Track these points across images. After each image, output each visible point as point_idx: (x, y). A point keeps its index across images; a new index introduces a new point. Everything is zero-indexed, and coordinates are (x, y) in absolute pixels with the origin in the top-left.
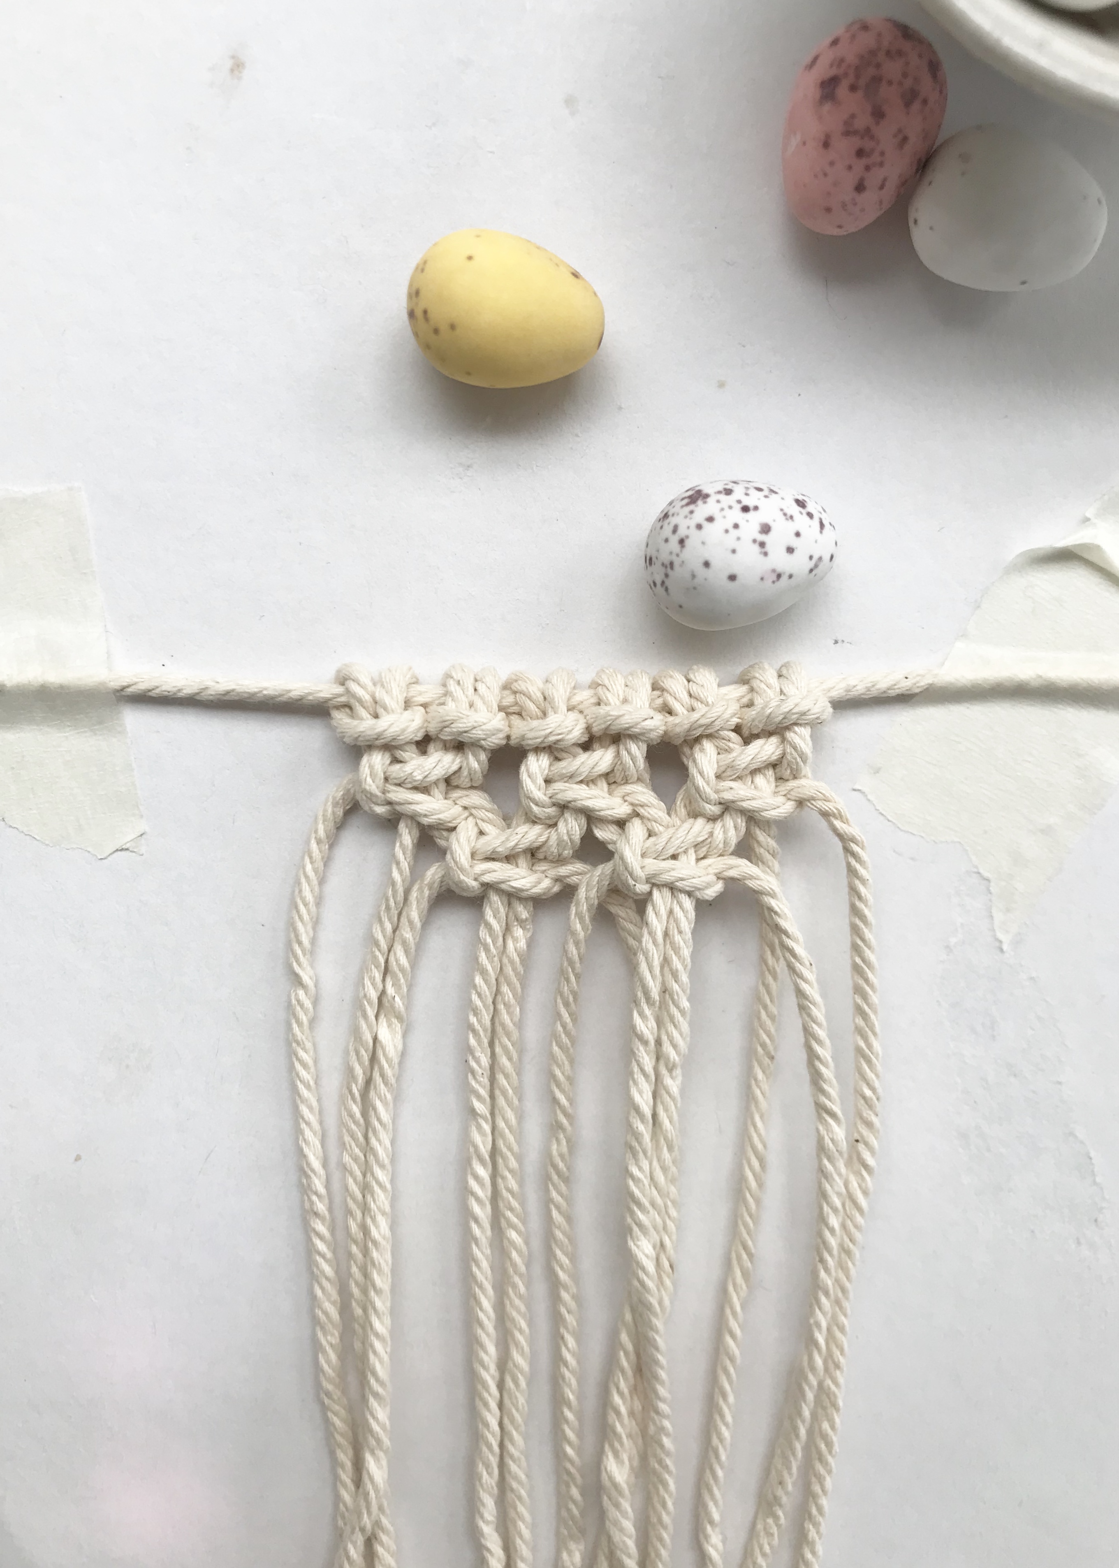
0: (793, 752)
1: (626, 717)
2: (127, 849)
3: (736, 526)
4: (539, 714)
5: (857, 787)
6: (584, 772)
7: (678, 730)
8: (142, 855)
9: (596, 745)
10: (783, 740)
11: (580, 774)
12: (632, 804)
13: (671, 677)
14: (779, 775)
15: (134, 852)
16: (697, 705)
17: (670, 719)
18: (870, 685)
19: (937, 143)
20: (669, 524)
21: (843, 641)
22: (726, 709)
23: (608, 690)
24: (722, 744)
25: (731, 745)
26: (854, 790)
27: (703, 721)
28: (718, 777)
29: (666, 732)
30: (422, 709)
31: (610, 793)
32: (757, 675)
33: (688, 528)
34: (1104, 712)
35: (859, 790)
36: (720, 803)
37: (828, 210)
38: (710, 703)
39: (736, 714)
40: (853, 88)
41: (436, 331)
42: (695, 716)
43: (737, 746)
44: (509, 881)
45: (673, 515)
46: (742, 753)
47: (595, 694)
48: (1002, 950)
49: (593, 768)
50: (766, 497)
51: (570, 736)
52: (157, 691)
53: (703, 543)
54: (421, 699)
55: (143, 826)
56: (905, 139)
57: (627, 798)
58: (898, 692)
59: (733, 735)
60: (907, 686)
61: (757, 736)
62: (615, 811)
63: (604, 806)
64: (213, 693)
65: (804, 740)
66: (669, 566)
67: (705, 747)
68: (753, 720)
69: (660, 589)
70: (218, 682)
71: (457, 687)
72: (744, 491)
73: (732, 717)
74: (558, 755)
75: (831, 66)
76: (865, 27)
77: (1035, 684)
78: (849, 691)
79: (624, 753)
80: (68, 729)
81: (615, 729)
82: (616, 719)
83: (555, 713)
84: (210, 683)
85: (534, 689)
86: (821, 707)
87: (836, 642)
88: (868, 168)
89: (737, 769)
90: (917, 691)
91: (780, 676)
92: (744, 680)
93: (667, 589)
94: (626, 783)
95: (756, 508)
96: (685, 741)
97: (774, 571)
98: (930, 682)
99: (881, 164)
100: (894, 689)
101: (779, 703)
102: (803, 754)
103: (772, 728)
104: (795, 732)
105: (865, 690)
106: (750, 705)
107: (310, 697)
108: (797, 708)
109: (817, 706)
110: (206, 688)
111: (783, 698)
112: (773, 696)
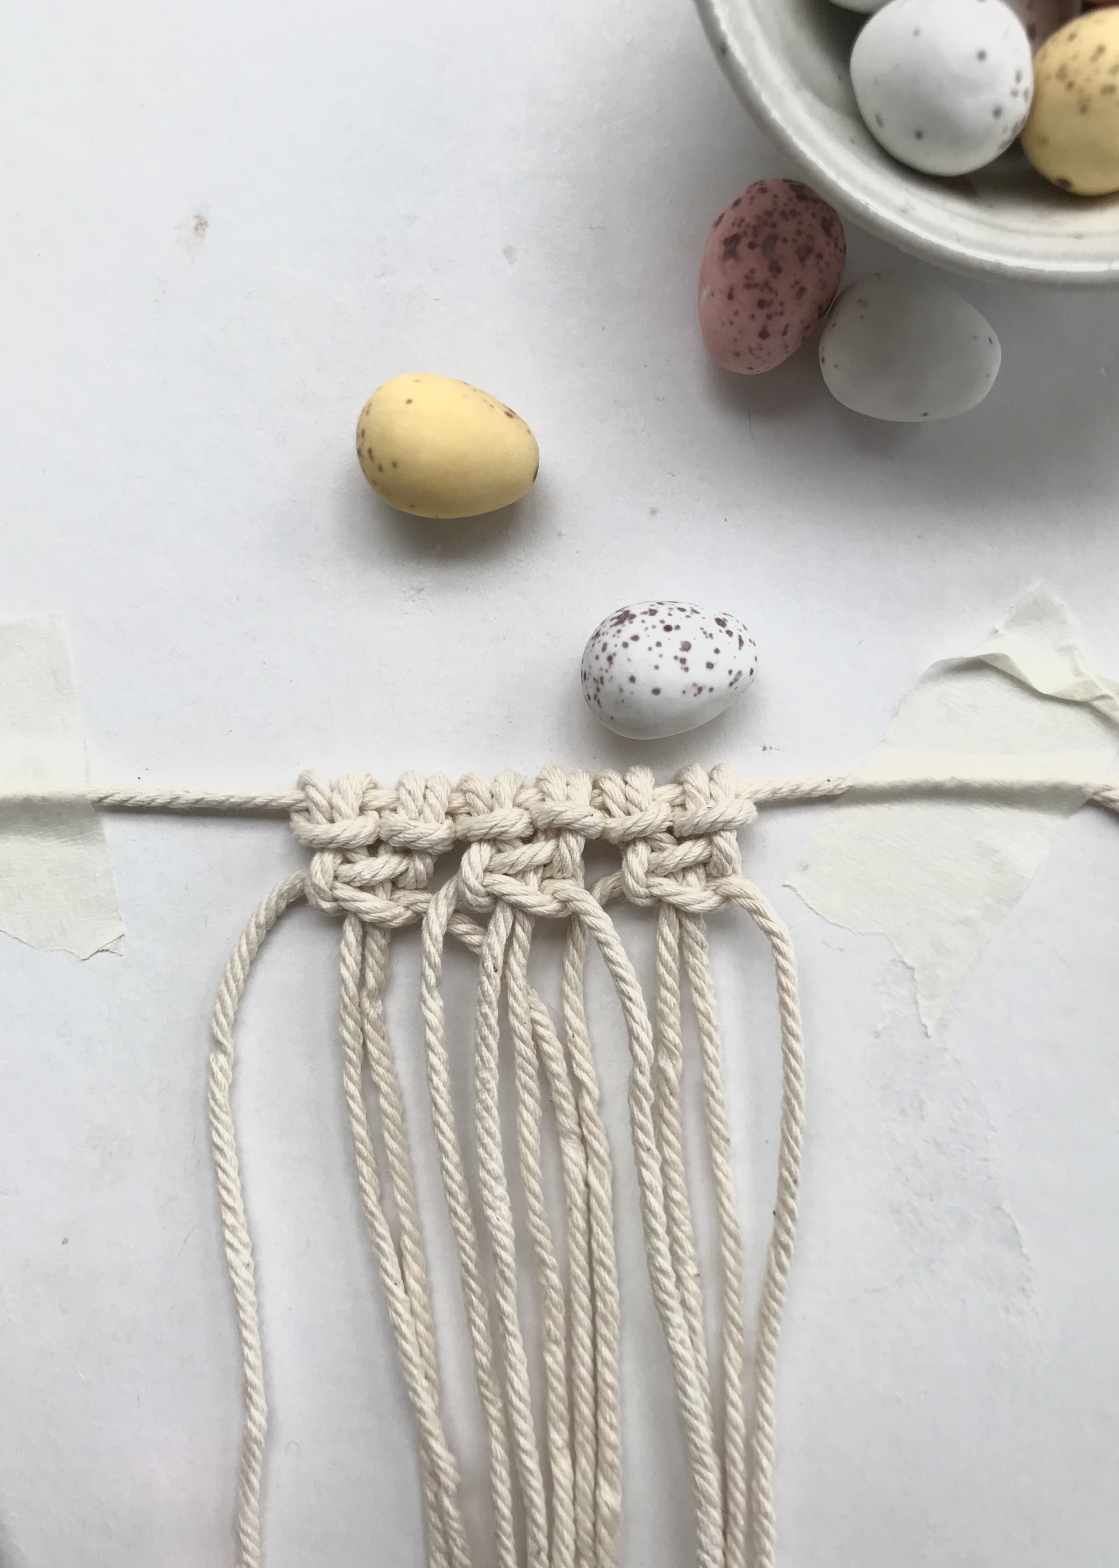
0: (719, 854)
1: (568, 813)
2: (107, 950)
3: (659, 644)
4: (485, 808)
5: (786, 883)
6: (524, 863)
7: (614, 832)
8: (122, 955)
9: (537, 837)
10: (711, 843)
11: (519, 866)
13: (609, 778)
14: (707, 873)
15: (114, 953)
16: (633, 809)
17: (607, 819)
18: (794, 787)
19: (838, 293)
20: (599, 642)
21: (771, 748)
22: (657, 815)
24: (655, 844)
25: (663, 844)
26: (785, 886)
27: (636, 826)
28: (648, 875)
29: (604, 831)
30: (375, 814)
31: (541, 888)
32: (690, 780)
33: (616, 646)
34: (1018, 810)
35: (789, 886)
36: (650, 898)
37: (737, 354)
38: (644, 808)
39: (668, 817)
40: (752, 246)
41: (381, 469)
42: (631, 820)
43: (668, 846)
45: (603, 634)
46: (673, 853)
47: (541, 790)
48: (927, 1035)
50: (688, 616)
51: (513, 830)
52: (132, 801)
53: (629, 660)
54: (375, 804)
55: (121, 929)
56: (802, 290)
58: (822, 793)
59: (665, 836)
60: (829, 788)
61: (688, 838)
64: (184, 802)
65: (729, 843)
66: (599, 681)
67: (637, 850)
68: (683, 825)
69: (593, 702)
71: (408, 795)
72: (668, 611)
73: (663, 820)
74: (499, 846)
75: (733, 224)
76: (763, 190)
77: (949, 785)
78: (775, 792)
79: (562, 845)
80: (51, 838)
81: (555, 823)
82: (558, 815)
83: (501, 807)
84: (181, 793)
85: (482, 786)
86: (746, 811)
87: (764, 749)
88: (769, 317)
89: (668, 868)
90: (838, 792)
91: (711, 779)
92: (677, 781)
93: (599, 702)
94: (560, 878)
95: (678, 627)
96: (620, 842)
97: (695, 685)
98: (851, 784)
99: (782, 313)
100: (817, 791)
101: (706, 811)
102: (727, 855)
103: (702, 832)
104: (721, 836)
105: (789, 792)
106: (683, 806)
107: (274, 804)
108: (722, 817)
109: (741, 813)
110: (178, 798)
111: (712, 803)
112: (703, 801)
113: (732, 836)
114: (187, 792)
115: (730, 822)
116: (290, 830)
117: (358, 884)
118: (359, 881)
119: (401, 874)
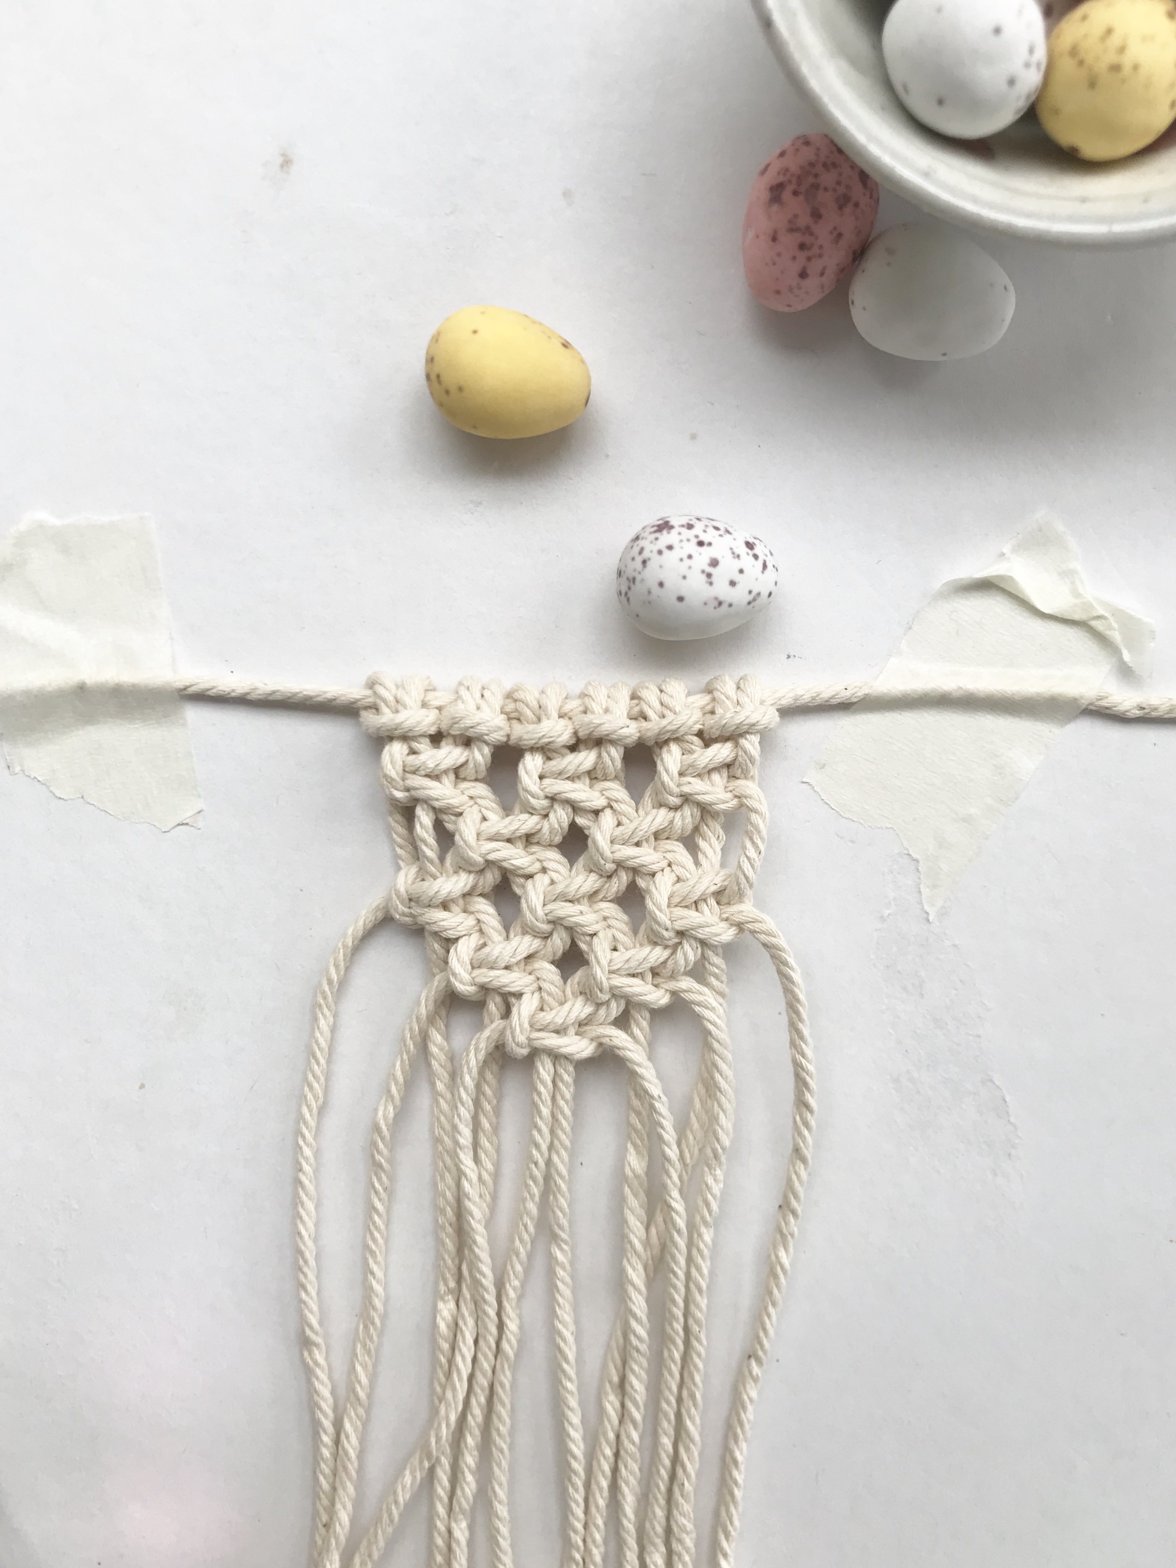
0: (744, 755)
1: (606, 725)
2: (187, 824)
3: (690, 557)
4: (535, 719)
5: (804, 780)
6: (571, 769)
7: (649, 734)
8: (199, 829)
9: (581, 747)
10: (737, 745)
11: (568, 772)
12: (608, 798)
13: (647, 688)
14: (731, 774)
15: (193, 826)
16: (667, 712)
17: (644, 724)
18: (815, 695)
19: (871, 239)
21: (795, 656)
22: (690, 717)
23: (593, 700)
24: (686, 746)
25: (693, 747)
26: (803, 782)
27: (669, 728)
28: (681, 774)
29: (639, 738)
30: (437, 711)
31: (591, 787)
32: (719, 687)
33: (652, 552)
35: (806, 783)
36: (681, 796)
37: (778, 292)
38: (677, 711)
39: (699, 721)
40: (795, 193)
41: (448, 392)
42: (664, 722)
43: (698, 749)
44: (510, 860)
46: (702, 755)
47: (583, 703)
48: (929, 921)
49: (579, 767)
50: (721, 535)
51: (560, 740)
53: (662, 566)
54: (437, 703)
55: (200, 805)
56: (840, 235)
57: (604, 792)
58: (839, 701)
59: (696, 739)
60: (846, 697)
61: (716, 740)
62: (594, 803)
63: (584, 799)
64: (261, 693)
65: (753, 745)
66: (632, 581)
67: (671, 749)
68: (712, 728)
70: (266, 684)
71: (467, 692)
72: (704, 528)
73: (694, 724)
74: (550, 755)
75: (779, 174)
76: (807, 143)
77: (956, 694)
78: (797, 699)
79: (604, 754)
80: (138, 721)
81: (597, 734)
82: (598, 727)
83: (548, 719)
84: (260, 685)
85: (531, 696)
86: (769, 717)
87: (789, 657)
88: (809, 259)
89: (697, 768)
90: (855, 700)
91: (738, 688)
92: (709, 690)
94: (605, 780)
95: (710, 544)
96: (656, 743)
97: (716, 598)
98: (866, 692)
99: (821, 256)
100: (835, 699)
101: (733, 715)
102: (752, 757)
103: (728, 735)
104: (746, 739)
105: (810, 700)
106: (713, 712)
107: (344, 700)
108: (747, 720)
109: (765, 718)
111: (738, 708)
112: (730, 706)
113: (755, 739)
115: (754, 725)
116: (359, 724)
117: (423, 773)
118: (423, 770)
119: (462, 765)
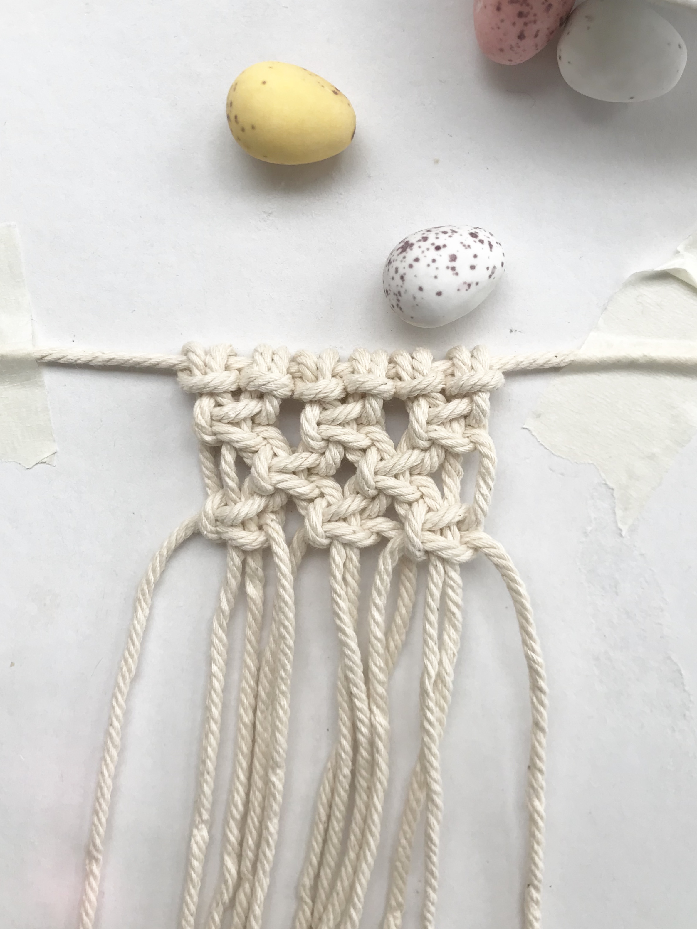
0: (477, 409)
1: (369, 383)
3: (434, 261)
4: (313, 378)
5: (524, 426)
6: (342, 418)
7: (403, 391)
8: (55, 466)
9: (350, 399)
10: (472, 401)
11: (339, 420)
12: (372, 439)
13: (402, 355)
14: (468, 423)
15: (49, 464)
16: (417, 375)
17: (399, 383)
18: (532, 361)
20: (392, 267)
21: (516, 330)
22: (435, 379)
23: (359, 363)
24: (432, 401)
25: (437, 402)
27: (419, 387)
28: (428, 423)
29: (395, 393)
30: (236, 372)
31: (358, 430)
32: (457, 356)
33: (404, 268)
35: (526, 429)
36: (429, 440)
37: (501, 50)
38: (425, 374)
39: (442, 382)
42: (415, 382)
43: (441, 403)
44: (294, 488)
45: (394, 261)
46: (444, 408)
47: (352, 365)
48: (621, 536)
49: (347, 416)
50: (450, 236)
51: (333, 394)
53: (416, 276)
54: (237, 366)
55: (55, 448)
57: (368, 435)
58: (551, 365)
59: (439, 396)
60: (556, 362)
61: (456, 397)
62: (361, 443)
63: (353, 440)
65: (484, 401)
66: (398, 294)
67: (421, 403)
68: (452, 387)
71: (261, 357)
72: (435, 236)
73: (439, 384)
74: (325, 406)
77: (642, 361)
78: (518, 365)
79: (368, 406)
80: (6, 383)
81: (362, 390)
82: (362, 384)
83: (324, 378)
85: (310, 361)
86: (496, 379)
87: (511, 331)
89: (441, 419)
90: (564, 365)
91: (472, 356)
92: (449, 357)
94: (369, 425)
95: (445, 246)
96: (409, 398)
97: (465, 282)
98: (572, 359)
100: (548, 364)
101: (468, 377)
102: (483, 410)
103: (464, 392)
104: (479, 396)
105: (528, 364)
106: (453, 375)
107: (164, 363)
108: (480, 381)
109: (493, 380)
110: (96, 357)
111: (473, 372)
112: (466, 371)
113: (486, 396)
114: (104, 353)
115: (485, 385)
116: (177, 383)
117: (226, 421)
118: (227, 419)
119: (257, 414)
